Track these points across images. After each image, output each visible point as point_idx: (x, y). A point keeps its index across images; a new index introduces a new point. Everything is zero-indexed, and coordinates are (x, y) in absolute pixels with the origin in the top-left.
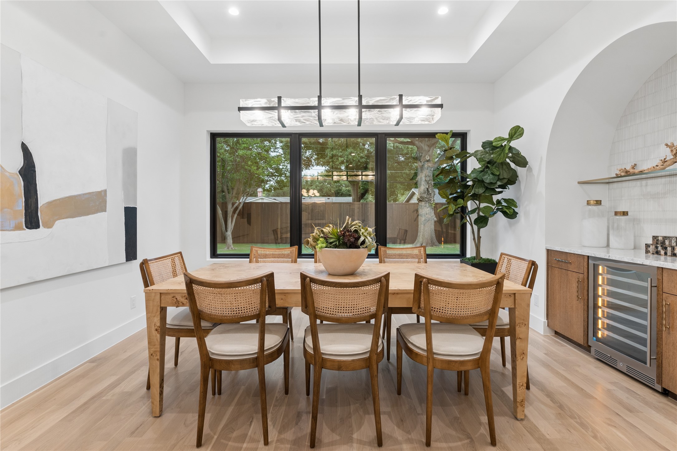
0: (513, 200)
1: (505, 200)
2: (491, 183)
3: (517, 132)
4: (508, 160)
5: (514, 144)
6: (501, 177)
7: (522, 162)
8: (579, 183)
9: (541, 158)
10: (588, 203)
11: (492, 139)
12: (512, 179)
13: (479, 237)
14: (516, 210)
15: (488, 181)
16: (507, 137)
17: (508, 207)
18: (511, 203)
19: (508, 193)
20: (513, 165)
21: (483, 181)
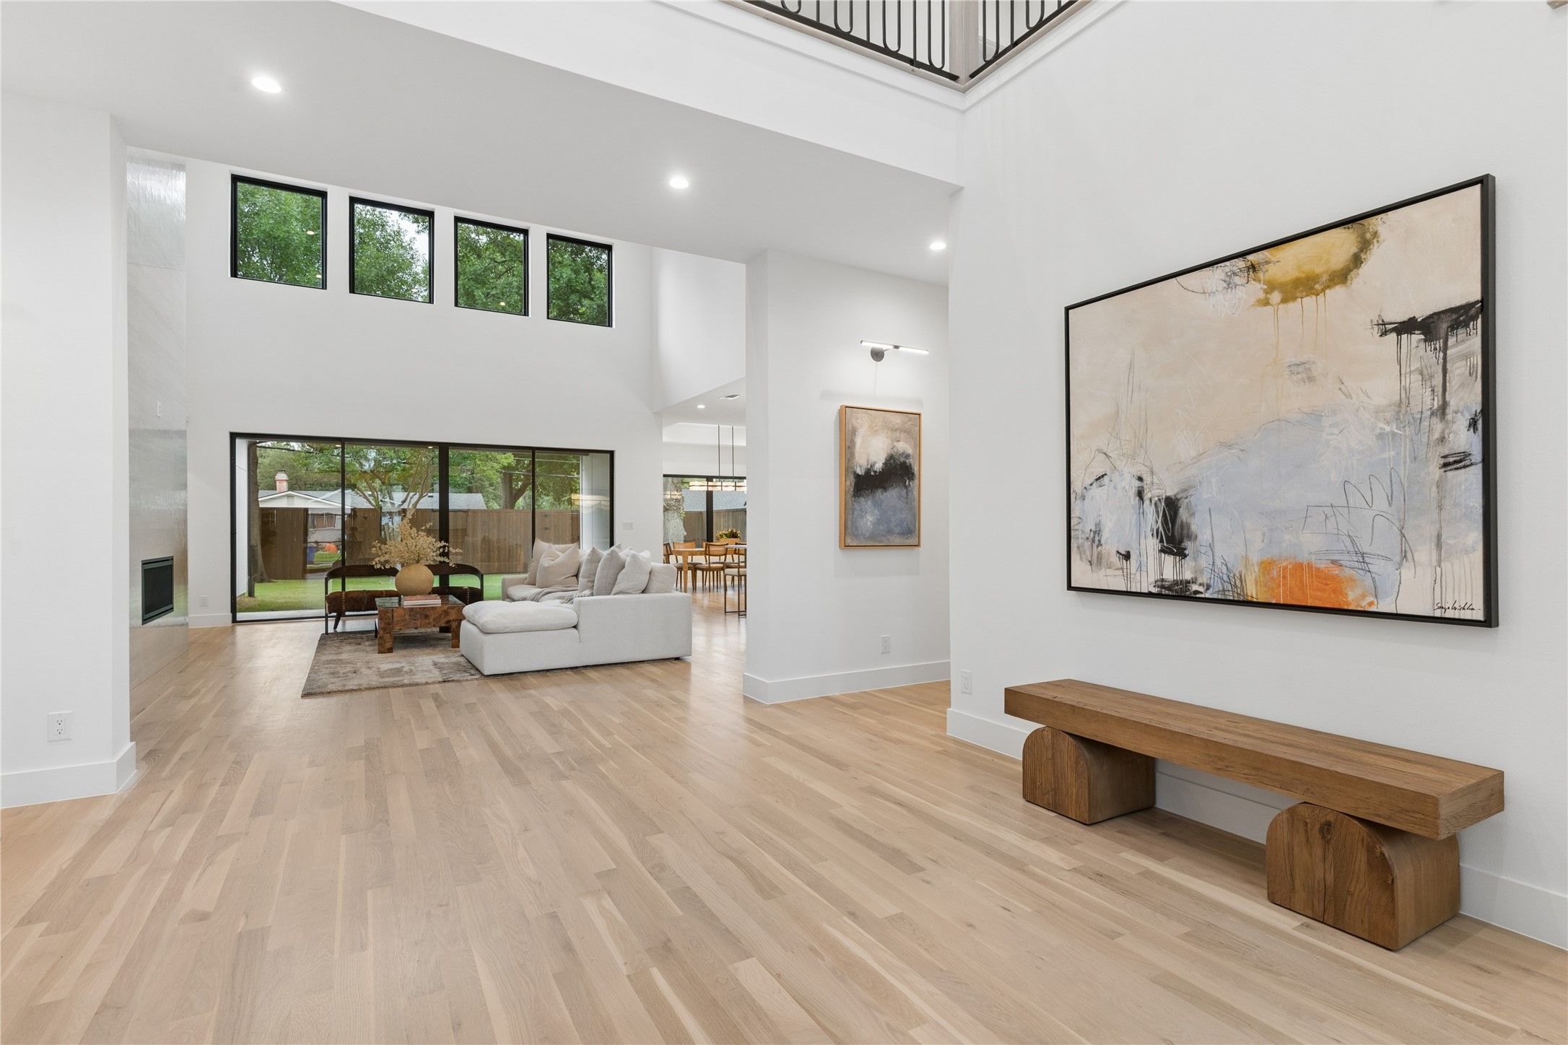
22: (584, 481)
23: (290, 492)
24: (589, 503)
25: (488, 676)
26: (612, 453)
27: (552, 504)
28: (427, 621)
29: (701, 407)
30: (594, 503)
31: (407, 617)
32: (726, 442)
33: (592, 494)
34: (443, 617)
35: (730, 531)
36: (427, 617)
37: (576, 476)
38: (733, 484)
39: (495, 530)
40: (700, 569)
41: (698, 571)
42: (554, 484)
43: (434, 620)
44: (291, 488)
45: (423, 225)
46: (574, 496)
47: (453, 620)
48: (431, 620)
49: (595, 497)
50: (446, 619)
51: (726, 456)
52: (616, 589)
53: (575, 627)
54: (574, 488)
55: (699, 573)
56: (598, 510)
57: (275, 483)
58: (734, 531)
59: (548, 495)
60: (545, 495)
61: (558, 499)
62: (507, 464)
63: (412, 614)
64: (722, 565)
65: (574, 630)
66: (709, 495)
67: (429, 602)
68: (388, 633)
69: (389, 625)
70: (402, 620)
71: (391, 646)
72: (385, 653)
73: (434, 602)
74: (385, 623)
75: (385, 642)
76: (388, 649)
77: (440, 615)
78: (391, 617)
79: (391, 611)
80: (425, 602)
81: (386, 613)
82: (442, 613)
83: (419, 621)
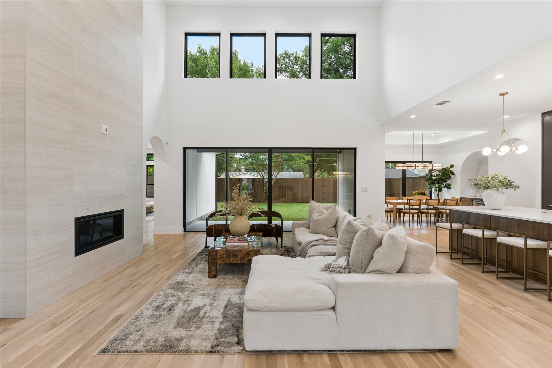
0: (450, 184)
1: (448, 184)
2: (445, 180)
3: (452, 166)
4: (449, 173)
5: (451, 169)
6: (447, 178)
7: (453, 174)
8: (469, 180)
9: (459, 173)
10: (471, 185)
11: (445, 167)
12: (450, 178)
13: (439, 195)
14: (450, 187)
15: (444, 179)
16: (449, 167)
17: (448, 186)
18: (449, 185)
19: (449, 182)
20: (450, 175)
21: (442, 179)
22: (339, 166)
23: (245, 172)
24: (342, 176)
25: (248, 351)
26: (355, 149)
27: (327, 175)
29: (413, 116)
30: (344, 175)
31: (225, 256)
32: (418, 142)
33: (343, 172)
34: (246, 257)
35: (420, 191)
37: (336, 164)
38: (423, 165)
39: (305, 186)
40: (402, 212)
41: (401, 213)
42: (328, 168)
43: (241, 258)
44: (245, 171)
45: (280, 72)
46: (335, 173)
49: (345, 173)
50: (248, 259)
51: (418, 151)
52: (372, 267)
53: (333, 308)
54: (335, 169)
55: (402, 214)
56: (346, 179)
57: (241, 169)
58: (423, 191)
59: (326, 172)
60: (325, 172)
61: (329, 174)
62: (308, 160)
63: (227, 254)
64: (417, 211)
65: (332, 313)
66: (404, 172)
67: (241, 244)
68: (213, 265)
69: (214, 260)
70: (222, 257)
71: (215, 274)
72: (212, 278)
73: (244, 244)
74: (212, 259)
75: (212, 271)
76: (214, 276)
77: (244, 256)
78: (215, 255)
79: (215, 251)
80: (239, 244)
81: (212, 253)
82: (245, 254)
83: (231, 258)
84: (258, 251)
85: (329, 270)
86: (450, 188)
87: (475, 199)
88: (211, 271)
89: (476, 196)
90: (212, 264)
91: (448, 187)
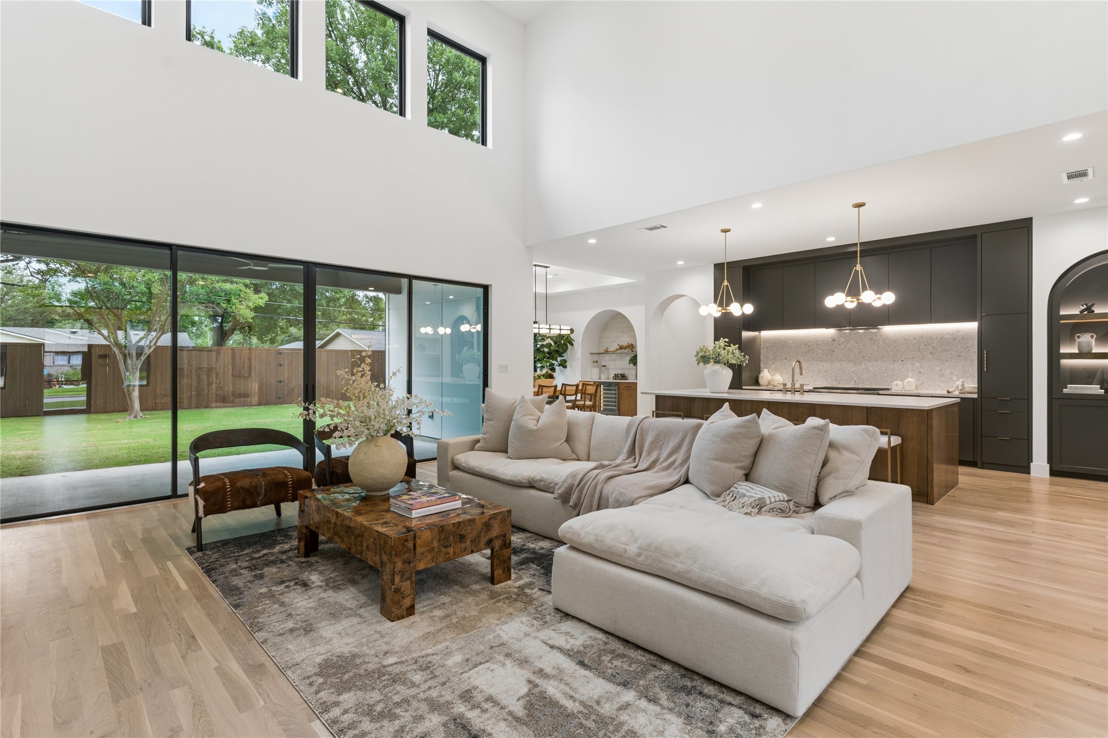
0: (566, 360)
1: (563, 360)
2: (560, 353)
3: (572, 332)
5: (571, 336)
6: (564, 350)
7: (572, 344)
8: (590, 353)
9: (579, 342)
10: (594, 362)
11: (563, 333)
12: (567, 350)
14: (566, 364)
16: (568, 333)
19: (565, 356)
21: (556, 352)
26: (486, 288)
28: (463, 546)
31: (435, 544)
34: (483, 534)
36: (462, 537)
43: (472, 542)
47: (496, 537)
48: (468, 542)
50: (487, 538)
53: (858, 574)
63: (443, 537)
67: (447, 507)
68: (407, 579)
69: (410, 563)
70: (429, 551)
71: (412, 603)
72: (403, 618)
73: (453, 505)
74: (404, 562)
75: (403, 598)
76: (408, 609)
77: (480, 532)
78: (412, 548)
79: (413, 537)
80: (442, 508)
81: (404, 544)
82: (482, 529)
83: (452, 547)
84: (507, 514)
85: (763, 509)
86: (565, 367)
87: (603, 383)
88: (401, 599)
89: (600, 379)
90: (404, 578)
91: (563, 364)
